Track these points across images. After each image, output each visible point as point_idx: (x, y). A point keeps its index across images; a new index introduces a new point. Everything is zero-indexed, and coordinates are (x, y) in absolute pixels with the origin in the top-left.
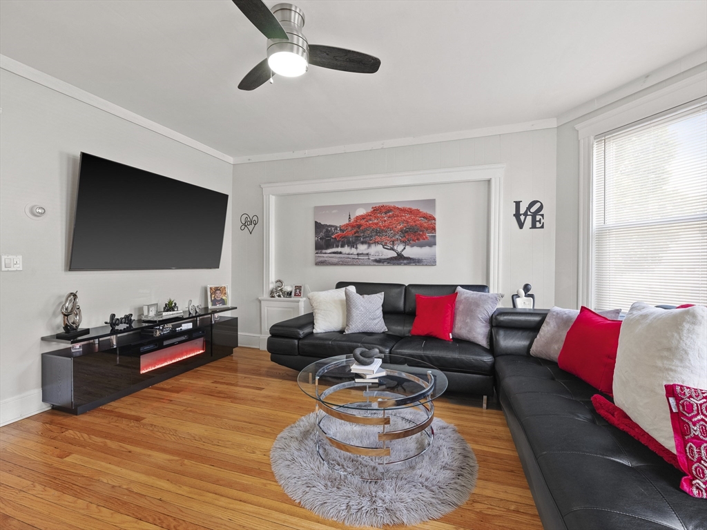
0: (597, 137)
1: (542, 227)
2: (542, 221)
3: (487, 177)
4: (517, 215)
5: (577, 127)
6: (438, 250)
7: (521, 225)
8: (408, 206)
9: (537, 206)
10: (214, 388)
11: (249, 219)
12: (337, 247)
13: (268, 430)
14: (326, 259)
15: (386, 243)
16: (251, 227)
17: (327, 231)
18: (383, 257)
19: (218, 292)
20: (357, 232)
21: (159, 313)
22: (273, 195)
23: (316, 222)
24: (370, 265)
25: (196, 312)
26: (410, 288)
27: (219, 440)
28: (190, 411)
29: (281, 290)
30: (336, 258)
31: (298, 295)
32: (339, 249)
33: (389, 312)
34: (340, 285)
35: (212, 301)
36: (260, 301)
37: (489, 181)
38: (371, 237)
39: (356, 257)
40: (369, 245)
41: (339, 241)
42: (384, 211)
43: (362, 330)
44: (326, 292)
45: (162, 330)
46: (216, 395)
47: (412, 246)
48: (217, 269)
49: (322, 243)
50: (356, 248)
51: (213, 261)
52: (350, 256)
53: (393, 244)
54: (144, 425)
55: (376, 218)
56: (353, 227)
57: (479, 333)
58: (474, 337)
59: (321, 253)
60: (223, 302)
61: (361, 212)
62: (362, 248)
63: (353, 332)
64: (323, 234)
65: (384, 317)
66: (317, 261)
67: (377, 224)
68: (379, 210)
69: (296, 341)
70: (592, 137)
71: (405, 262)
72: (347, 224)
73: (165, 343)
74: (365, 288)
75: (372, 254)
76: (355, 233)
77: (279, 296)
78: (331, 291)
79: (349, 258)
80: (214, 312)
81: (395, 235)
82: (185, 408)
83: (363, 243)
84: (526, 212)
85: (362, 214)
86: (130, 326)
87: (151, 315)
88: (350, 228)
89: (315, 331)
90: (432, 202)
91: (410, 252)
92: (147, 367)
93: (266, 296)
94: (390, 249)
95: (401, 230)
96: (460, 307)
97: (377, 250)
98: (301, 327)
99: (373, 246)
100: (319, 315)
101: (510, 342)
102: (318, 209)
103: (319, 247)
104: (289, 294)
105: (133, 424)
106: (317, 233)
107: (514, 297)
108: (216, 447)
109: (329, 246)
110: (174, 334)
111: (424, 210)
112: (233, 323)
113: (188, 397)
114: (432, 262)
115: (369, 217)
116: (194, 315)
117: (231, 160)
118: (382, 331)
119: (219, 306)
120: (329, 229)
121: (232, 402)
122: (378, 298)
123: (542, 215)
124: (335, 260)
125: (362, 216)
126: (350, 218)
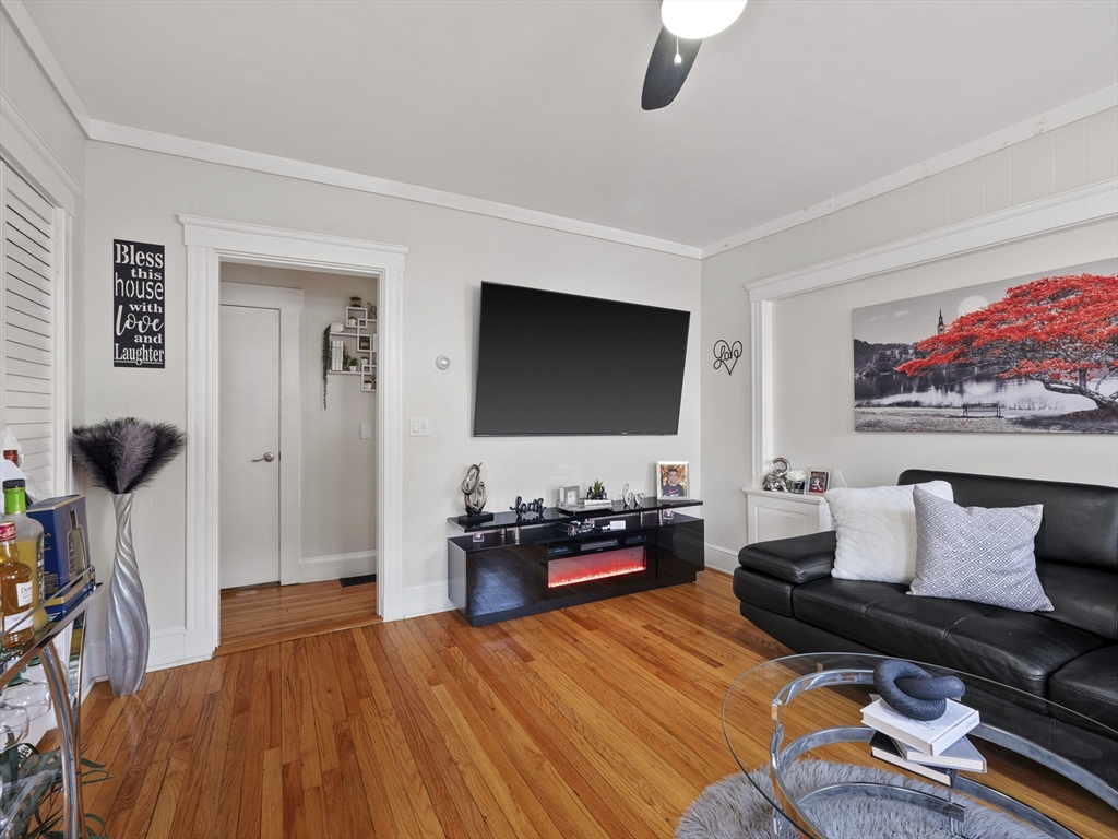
11: (727, 350)
12: (909, 390)
14: (881, 418)
15: (1058, 376)
16: (730, 363)
17: (883, 357)
18: (1047, 412)
19: (673, 473)
20: (963, 353)
21: (581, 501)
22: (768, 300)
23: (856, 342)
24: (1002, 433)
25: (636, 504)
28: (593, 670)
29: (784, 477)
30: (906, 415)
31: (818, 491)
32: (914, 396)
35: (663, 488)
36: (746, 496)
38: (1005, 362)
39: (960, 412)
40: (1000, 383)
41: (912, 378)
42: (1048, 293)
44: (870, 490)
45: (580, 527)
48: (674, 436)
49: (872, 384)
50: (961, 392)
52: (943, 411)
53: (1083, 374)
54: (528, 671)
55: (1025, 314)
56: (950, 342)
59: (868, 405)
60: (680, 490)
62: (978, 392)
64: (873, 366)
66: (860, 421)
67: (1021, 329)
68: (1023, 296)
69: (788, 588)
72: (934, 338)
73: (584, 547)
74: (975, 490)
76: (959, 357)
77: (780, 489)
78: (882, 490)
79: (939, 415)
81: (1088, 353)
83: (979, 379)
85: (976, 309)
88: (941, 347)
89: (835, 573)
92: (560, 578)
93: (757, 486)
94: (1071, 392)
95: (1113, 339)
100: (847, 540)
103: (865, 392)
104: (800, 487)
105: (517, 663)
106: (858, 363)
109: (886, 388)
110: (598, 535)
112: (697, 527)
115: (997, 316)
116: (632, 508)
117: (697, 252)
118: (1034, 607)
119: (674, 497)
120: (888, 352)
124: (903, 421)
125: (977, 314)
126: (941, 323)
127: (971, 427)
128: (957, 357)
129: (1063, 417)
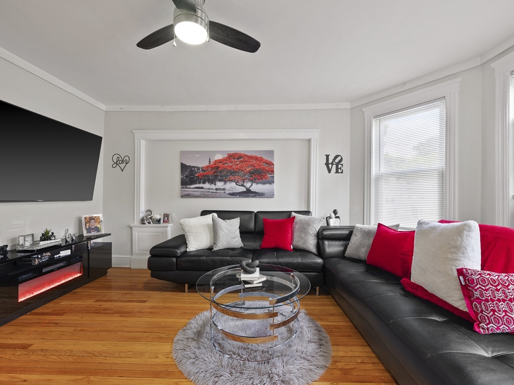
0: (375, 117)
1: (342, 172)
2: (342, 168)
3: (308, 137)
4: (327, 164)
5: (364, 110)
6: (275, 186)
7: (329, 171)
8: (254, 154)
9: (339, 158)
10: (99, 306)
11: (120, 159)
12: (200, 183)
13: (163, 336)
14: (190, 193)
15: (238, 181)
16: (122, 166)
17: (191, 170)
18: (236, 191)
19: (93, 221)
20: (216, 172)
21: (34, 243)
22: (143, 140)
23: (182, 164)
24: (226, 197)
25: (73, 240)
26: (259, 214)
27: (119, 352)
28: (81, 330)
29: (151, 218)
30: (198, 192)
31: (166, 222)
32: (201, 185)
33: (244, 233)
34: (204, 213)
35: (86, 229)
36: (131, 228)
37: (309, 140)
38: (227, 176)
39: (215, 191)
40: (225, 182)
41: (201, 179)
42: (236, 157)
43: (226, 247)
45: (41, 258)
46: (103, 312)
47: (257, 184)
48: (91, 201)
49: (187, 180)
50: (215, 184)
51: (86, 194)
52: (210, 190)
53: (243, 182)
54: (33, 351)
55: (231, 162)
56: (212, 168)
57: (311, 244)
58: (308, 247)
59: (186, 188)
60: (98, 229)
61: (219, 157)
62: (220, 184)
63: (220, 248)
64: (188, 173)
65: (240, 237)
66: (183, 194)
67: (231, 166)
68: (232, 156)
69: (174, 259)
70: (372, 117)
71: (252, 195)
72: (208, 166)
73: (44, 270)
74: (225, 215)
75: (228, 189)
77: (149, 223)
78: (197, 217)
79: (209, 192)
80: (90, 238)
81: (245, 175)
82: (73, 328)
83: (220, 181)
84: (332, 162)
85: (219, 158)
86: (5, 257)
87: (28, 245)
88: (210, 169)
89: (188, 250)
90: (271, 153)
91: (256, 187)
92: (24, 295)
93: (137, 222)
94: (241, 186)
95: (250, 172)
96: (297, 227)
97: (231, 186)
98: (177, 247)
99: (228, 183)
100: (191, 237)
101: (332, 248)
102: (183, 153)
103: (184, 183)
104: (159, 221)
105: (19, 352)
106: (183, 171)
107: (328, 219)
108: (118, 359)
109: (192, 182)
110: (52, 261)
111: (266, 158)
112: (107, 247)
113: (74, 318)
114: (271, 196)
115: (225, 161)
116: (71, 242)
117: (103, 107)
118: (240, 246)
119: (93, 233)
120: (193, 169)
121: (121, 317)
122: (236, 222)
123: (342, 165)
124: (198, 194)
125: (220, 160)
126: (210, 161)
127: (218, 196)
128: (214, 173)
129: (239, 193)
